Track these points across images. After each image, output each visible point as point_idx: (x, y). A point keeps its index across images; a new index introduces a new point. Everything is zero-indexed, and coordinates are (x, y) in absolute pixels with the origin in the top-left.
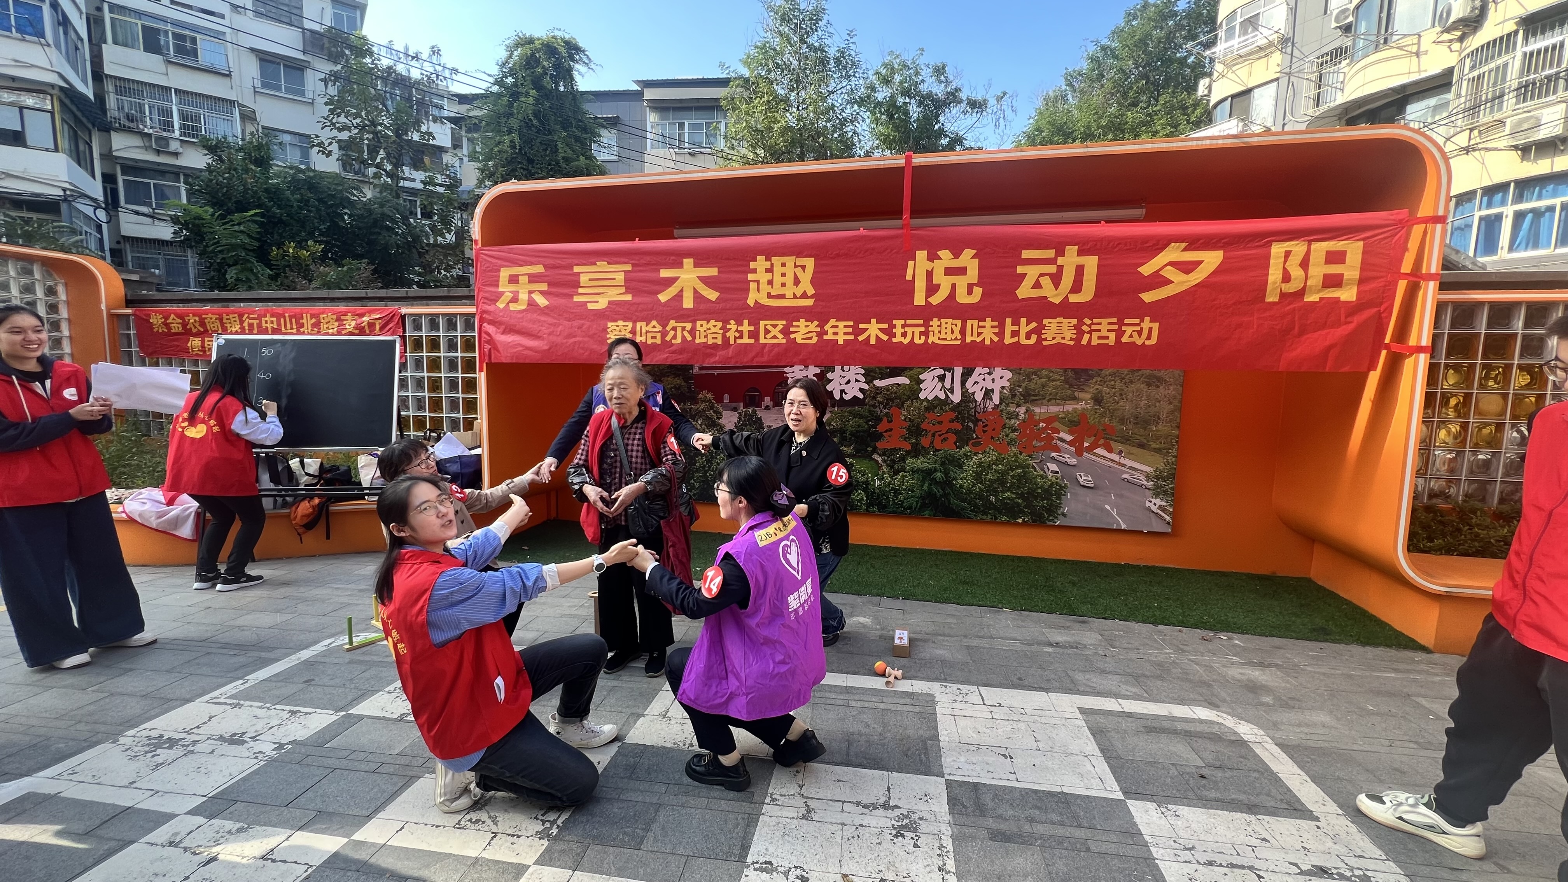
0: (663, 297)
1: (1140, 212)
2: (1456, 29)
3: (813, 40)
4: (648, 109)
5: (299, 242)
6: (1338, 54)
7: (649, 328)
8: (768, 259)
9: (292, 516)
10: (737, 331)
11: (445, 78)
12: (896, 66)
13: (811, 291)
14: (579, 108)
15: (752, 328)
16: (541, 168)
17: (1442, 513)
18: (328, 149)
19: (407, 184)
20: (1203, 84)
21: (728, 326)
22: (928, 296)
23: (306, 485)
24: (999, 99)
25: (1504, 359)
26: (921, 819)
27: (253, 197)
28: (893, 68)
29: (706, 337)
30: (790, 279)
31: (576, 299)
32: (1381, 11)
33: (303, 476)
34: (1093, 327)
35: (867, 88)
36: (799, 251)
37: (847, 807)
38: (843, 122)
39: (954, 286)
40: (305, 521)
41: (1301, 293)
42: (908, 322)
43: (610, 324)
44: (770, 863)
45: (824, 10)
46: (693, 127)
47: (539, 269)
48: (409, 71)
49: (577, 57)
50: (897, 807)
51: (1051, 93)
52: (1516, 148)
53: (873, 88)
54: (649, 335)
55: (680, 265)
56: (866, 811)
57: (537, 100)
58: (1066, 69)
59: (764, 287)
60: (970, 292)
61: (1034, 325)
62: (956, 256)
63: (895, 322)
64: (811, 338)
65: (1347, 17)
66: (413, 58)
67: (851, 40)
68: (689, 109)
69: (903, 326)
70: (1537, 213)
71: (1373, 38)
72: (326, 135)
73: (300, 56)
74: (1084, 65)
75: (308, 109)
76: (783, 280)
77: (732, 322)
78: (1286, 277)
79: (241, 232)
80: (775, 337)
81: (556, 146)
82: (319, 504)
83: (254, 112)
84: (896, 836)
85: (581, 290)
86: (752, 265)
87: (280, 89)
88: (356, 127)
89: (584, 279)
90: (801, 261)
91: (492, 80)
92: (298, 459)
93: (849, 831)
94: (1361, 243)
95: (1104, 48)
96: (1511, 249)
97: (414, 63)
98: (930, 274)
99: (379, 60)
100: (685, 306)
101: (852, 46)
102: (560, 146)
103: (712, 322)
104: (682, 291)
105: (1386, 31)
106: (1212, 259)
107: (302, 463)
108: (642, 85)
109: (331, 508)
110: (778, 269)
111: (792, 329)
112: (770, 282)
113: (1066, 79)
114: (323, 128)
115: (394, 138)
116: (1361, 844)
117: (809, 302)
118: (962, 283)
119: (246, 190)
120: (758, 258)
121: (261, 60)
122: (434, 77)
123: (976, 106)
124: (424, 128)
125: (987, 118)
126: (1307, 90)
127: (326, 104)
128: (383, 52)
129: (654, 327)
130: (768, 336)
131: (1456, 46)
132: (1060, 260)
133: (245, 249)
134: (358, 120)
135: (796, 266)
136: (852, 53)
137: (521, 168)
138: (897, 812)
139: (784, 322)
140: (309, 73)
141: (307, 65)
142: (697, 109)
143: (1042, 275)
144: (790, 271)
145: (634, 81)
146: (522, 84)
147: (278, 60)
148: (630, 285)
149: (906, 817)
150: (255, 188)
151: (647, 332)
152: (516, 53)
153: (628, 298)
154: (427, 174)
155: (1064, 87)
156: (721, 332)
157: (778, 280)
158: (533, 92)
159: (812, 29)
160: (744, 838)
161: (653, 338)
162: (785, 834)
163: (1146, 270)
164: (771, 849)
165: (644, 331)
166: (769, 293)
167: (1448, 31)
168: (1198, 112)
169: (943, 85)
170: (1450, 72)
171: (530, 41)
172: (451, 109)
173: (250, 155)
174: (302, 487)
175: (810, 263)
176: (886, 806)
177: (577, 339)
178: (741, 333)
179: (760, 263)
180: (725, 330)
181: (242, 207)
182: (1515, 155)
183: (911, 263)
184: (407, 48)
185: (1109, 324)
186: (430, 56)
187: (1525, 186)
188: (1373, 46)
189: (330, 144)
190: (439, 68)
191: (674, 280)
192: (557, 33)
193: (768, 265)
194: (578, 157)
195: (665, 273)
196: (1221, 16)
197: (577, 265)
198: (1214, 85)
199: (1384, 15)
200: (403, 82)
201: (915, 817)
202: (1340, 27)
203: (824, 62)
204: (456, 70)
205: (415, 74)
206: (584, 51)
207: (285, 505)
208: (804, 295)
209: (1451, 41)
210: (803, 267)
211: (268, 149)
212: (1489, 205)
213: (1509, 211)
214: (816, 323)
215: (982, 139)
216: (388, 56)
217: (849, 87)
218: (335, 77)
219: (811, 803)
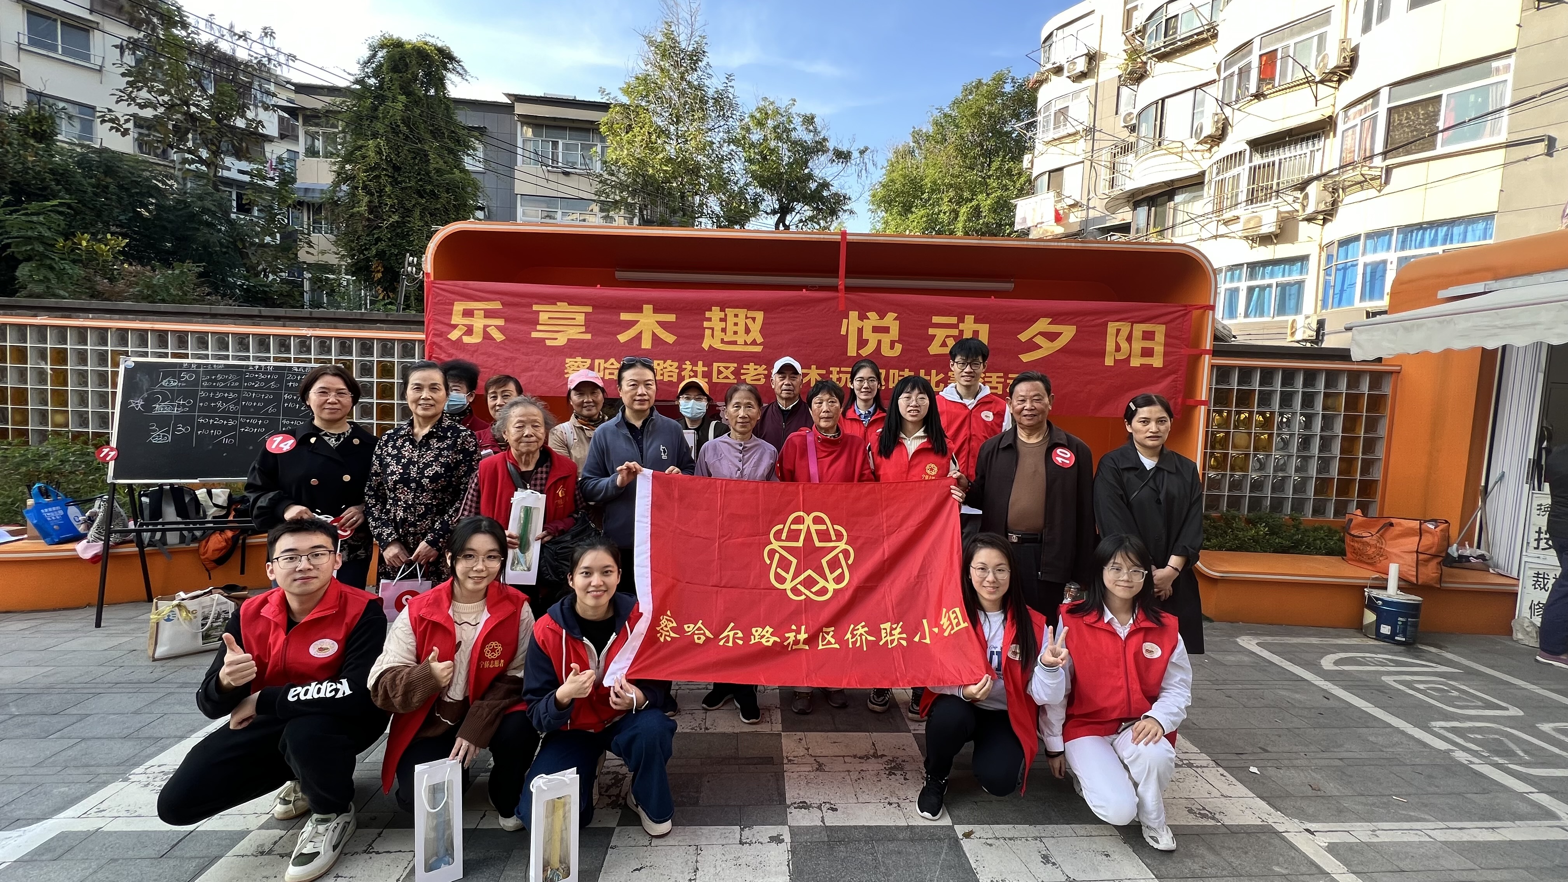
0: (623, 338)
1: (1009, 286)
2: (1206, 143)
3: (693, 77)
4: (519, 124)
5: (93, 234)
6: (1126, 149)
7: (608, 365)
8: (722, 310)
9: (202, 550)
10: (692, 370)
11: (280, 64)
12: (770, 112)
13: (760, 340)
14: (451, 118)
15: (706, 369)
16: (409, 177)
17: (1214, 520)
18: (124, 126)
19: (226, 174)
20: (1027, 158)
21: (684, 366)
22: (859, 348)
23: (214, 517)
24: (862, 152)
25: (1248, 407)
26: (904, 761)
27: (34, 178)
28: (766, 114)
29: (662, 375)
30: (741, 329)
31: (534, 335)
32: (1156, 120)
33: (210, 507)
34: (986, 379)
35: (742, 129)
36: (750, 306)
37: (846, 759)
38: (722, 160)
39: (879, 342)
40: (217, 556)
41: (1128, 360)
42: (842, 369)
43: (568, 360)
44: (805, 802)
45: (704, 52)
46: (566, 147)
47: (496, 305)
48: (234, 50)
49: (450, 66)
50: (883, 755)
51: (900, 147)
52: (1247, 238)
53: (748, 130)
54: (607, 371)
55: (640, 310)
56: (862, 761)
57: (406, 106)
58: (914, 128)
59: (718, 333)
60: (892, 347)
61: (942, 376)
62: (882, 317)
63: (831, 369)
64: (759, 380)
65: (1131, 119)
66: (240, 37)
67: (729, 84)
68: (564, 128)
69: (838, 373)
70: (1263, 288)
71: (1151, 141)
72: (123, 110)
73: (86, 15)
74: (928, 128)
75: (96, 77)
76: (735, 328)
77: (688, 362)
78: (1118, 349)
79: (41, 223)
80: (727, 377)
81: (426, 155)
82: (233, 537)
83: (18, 72)
84: (890, 774)
85: (539, 327)
86: (708, 314)
87: (55, 50)
88: (161, 105)
89: (543, 317)
90: (751, 314)
91: (352, 79)
92: (205, 490)
93: (854, 776)
94: (1164, 327)
95: (945, 115)
96: (1246, 315)
97: (241, 42)
98: (860, 331)
99: (198, 34)
100: (643, 347)
101: (731, 90)
102: (432, 156)
103: (669, 362)
104: (641, 333)
105: (1160, 136)
106: (1068, 332)
107: (210, 493)
108: (513, 98)
109: (248, 541)
110: (731, 319)
111: (742, 371)
112: (724, 330)
113: (914, 136)
114: (117, 102)
115: (214, 123)
116: (1185, 745)
117: (758, 349)
118: (886, 339)
119: (26, 170)
120: (713, 308)
121: (29, 12)
122: (265, 61)
123: (842, 156)
124: (250, 115)
125: (852, 168)
126: (1104, 174)
127: (123, 75)
128: (202, 25)
129: (612, 364)
130: (721, 376)
131: (1207, 155)
132: (961, 326)
133: (43, 243)
134: (166, 98)
135: (747, 318)
136: (731, 96)
137: (386, 175)
138: (885, 759)
139: (736, 365)
140: (96, 38)
141: (95, 26)
142: (572, 129)
143: (947, 337)
144: (741, 320)
145: (505, 94)
146: (389, 88)
147: (54, 16)
148: (589, 325)
149: (893, 761)
150: (38, 169)
151: (605, 368)
152: (380, 54)
153: (588, 336)
154: (256, 166)
155: (912, 144)
156: (677, 371)
157: (731, 328)
158: (402, 98)
159: (692, 68)
160: (778, 789)
161: (610, 374)
162: (808, 783)
163: (1024, 337)
164: (802, 793)
165: (602, 368)
166: (722, 339)
167: (1200, 143)
168: (1022, 180)
169: (812, 134)
170: (1203, 174)
171: (398, 44)
172: (283, 98)
173: (27, 127)
174: (210, 519)
175: (760, 316)
176: (875, 756)
177: (535, 373)
178: (696, 372)
179: (715, 314)
180: (681, 369)
181: (44, 194)
182: (1245, 244)
183: (845, 321)
184: (232, 27)
185: (998, 377)
186: (261, 37)
187: (1254, 267)
188: (1151, 147)
189: (127, 121)
190: (272, 52)
191: (634, 323)
192: (428, 39)
193: (722, 315)
194: (452, 169)
195: (625, 316)
196: (1040, 104)
197: (536, 304)
198: (1035, 160)
199: (1158, 123)
200: (229, 61)
201: (899, 761)
202: (1127, 127)
203: (703, 101)
204: (294, 57)
205: (242, 55)
206: (458, 62)
207: (194, 539)
208: (754, 343)
209: (1203, 151)
210: (754, 319)
211: (54, 122)
212: (1232, 279)
213: (1243, 285)
214: (764, 367)
215: (846, 187)
216: (208, 30)
217: (726, 127)
218: (134, 45)
219: (819, 759)
